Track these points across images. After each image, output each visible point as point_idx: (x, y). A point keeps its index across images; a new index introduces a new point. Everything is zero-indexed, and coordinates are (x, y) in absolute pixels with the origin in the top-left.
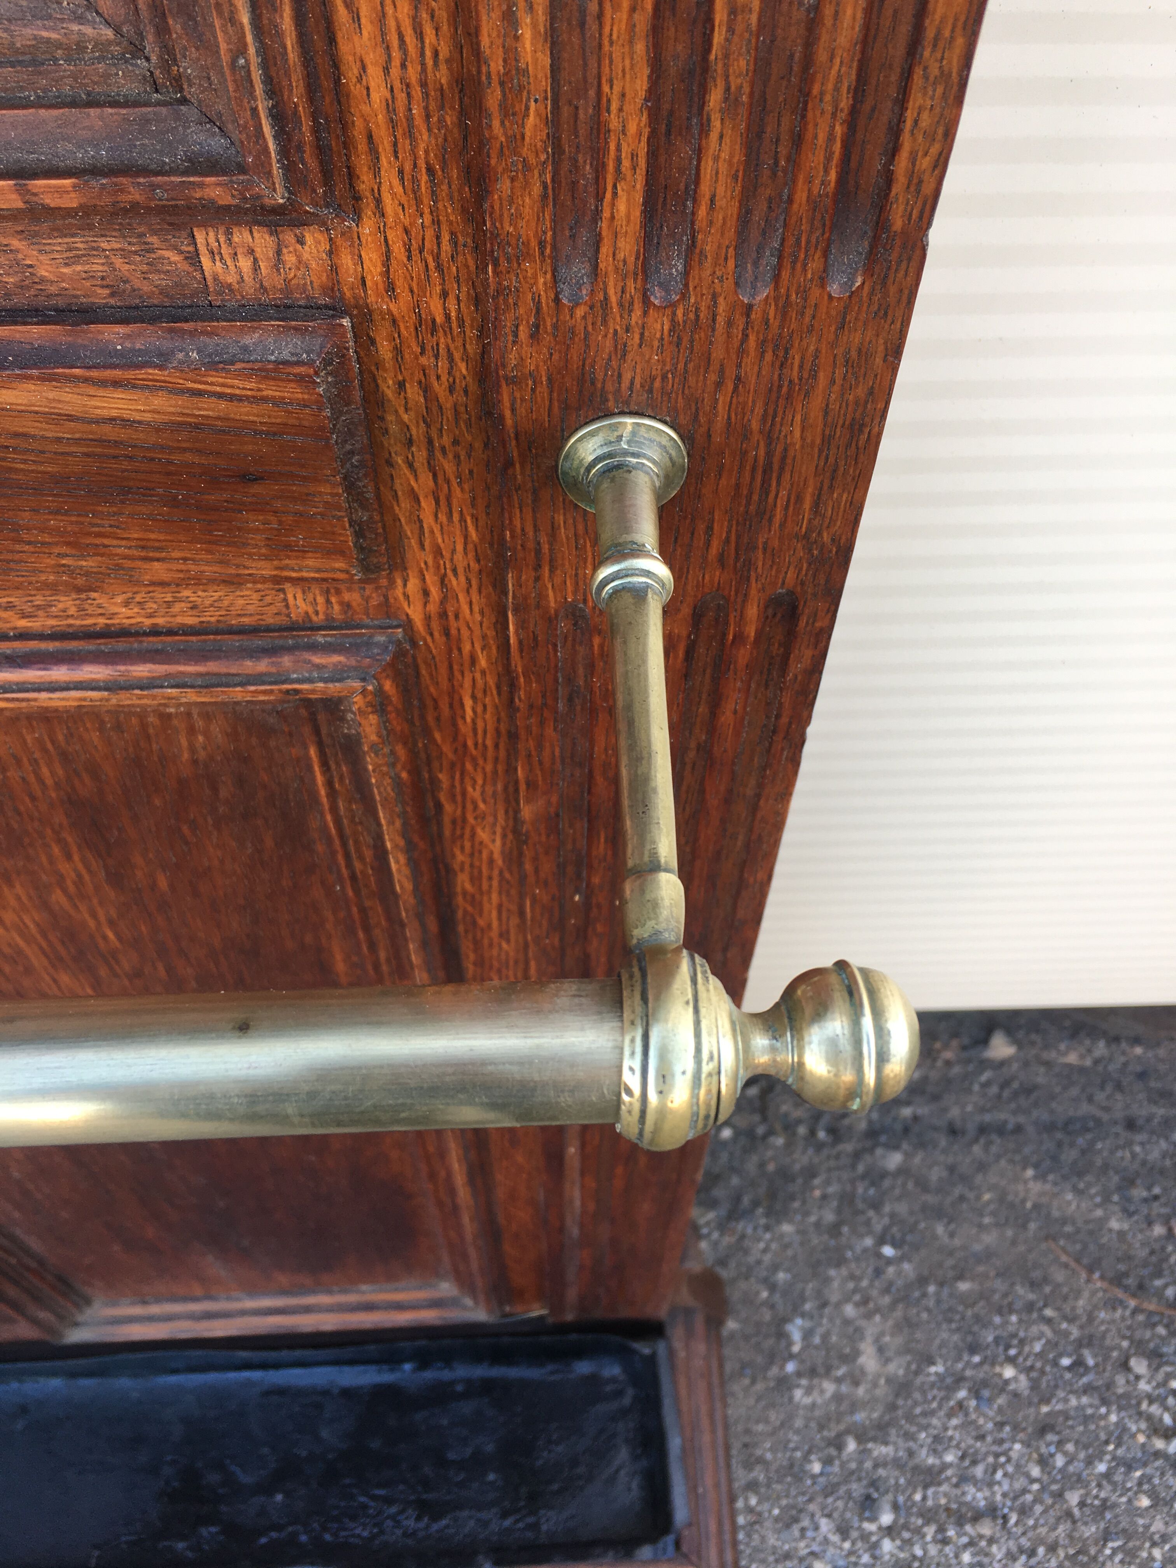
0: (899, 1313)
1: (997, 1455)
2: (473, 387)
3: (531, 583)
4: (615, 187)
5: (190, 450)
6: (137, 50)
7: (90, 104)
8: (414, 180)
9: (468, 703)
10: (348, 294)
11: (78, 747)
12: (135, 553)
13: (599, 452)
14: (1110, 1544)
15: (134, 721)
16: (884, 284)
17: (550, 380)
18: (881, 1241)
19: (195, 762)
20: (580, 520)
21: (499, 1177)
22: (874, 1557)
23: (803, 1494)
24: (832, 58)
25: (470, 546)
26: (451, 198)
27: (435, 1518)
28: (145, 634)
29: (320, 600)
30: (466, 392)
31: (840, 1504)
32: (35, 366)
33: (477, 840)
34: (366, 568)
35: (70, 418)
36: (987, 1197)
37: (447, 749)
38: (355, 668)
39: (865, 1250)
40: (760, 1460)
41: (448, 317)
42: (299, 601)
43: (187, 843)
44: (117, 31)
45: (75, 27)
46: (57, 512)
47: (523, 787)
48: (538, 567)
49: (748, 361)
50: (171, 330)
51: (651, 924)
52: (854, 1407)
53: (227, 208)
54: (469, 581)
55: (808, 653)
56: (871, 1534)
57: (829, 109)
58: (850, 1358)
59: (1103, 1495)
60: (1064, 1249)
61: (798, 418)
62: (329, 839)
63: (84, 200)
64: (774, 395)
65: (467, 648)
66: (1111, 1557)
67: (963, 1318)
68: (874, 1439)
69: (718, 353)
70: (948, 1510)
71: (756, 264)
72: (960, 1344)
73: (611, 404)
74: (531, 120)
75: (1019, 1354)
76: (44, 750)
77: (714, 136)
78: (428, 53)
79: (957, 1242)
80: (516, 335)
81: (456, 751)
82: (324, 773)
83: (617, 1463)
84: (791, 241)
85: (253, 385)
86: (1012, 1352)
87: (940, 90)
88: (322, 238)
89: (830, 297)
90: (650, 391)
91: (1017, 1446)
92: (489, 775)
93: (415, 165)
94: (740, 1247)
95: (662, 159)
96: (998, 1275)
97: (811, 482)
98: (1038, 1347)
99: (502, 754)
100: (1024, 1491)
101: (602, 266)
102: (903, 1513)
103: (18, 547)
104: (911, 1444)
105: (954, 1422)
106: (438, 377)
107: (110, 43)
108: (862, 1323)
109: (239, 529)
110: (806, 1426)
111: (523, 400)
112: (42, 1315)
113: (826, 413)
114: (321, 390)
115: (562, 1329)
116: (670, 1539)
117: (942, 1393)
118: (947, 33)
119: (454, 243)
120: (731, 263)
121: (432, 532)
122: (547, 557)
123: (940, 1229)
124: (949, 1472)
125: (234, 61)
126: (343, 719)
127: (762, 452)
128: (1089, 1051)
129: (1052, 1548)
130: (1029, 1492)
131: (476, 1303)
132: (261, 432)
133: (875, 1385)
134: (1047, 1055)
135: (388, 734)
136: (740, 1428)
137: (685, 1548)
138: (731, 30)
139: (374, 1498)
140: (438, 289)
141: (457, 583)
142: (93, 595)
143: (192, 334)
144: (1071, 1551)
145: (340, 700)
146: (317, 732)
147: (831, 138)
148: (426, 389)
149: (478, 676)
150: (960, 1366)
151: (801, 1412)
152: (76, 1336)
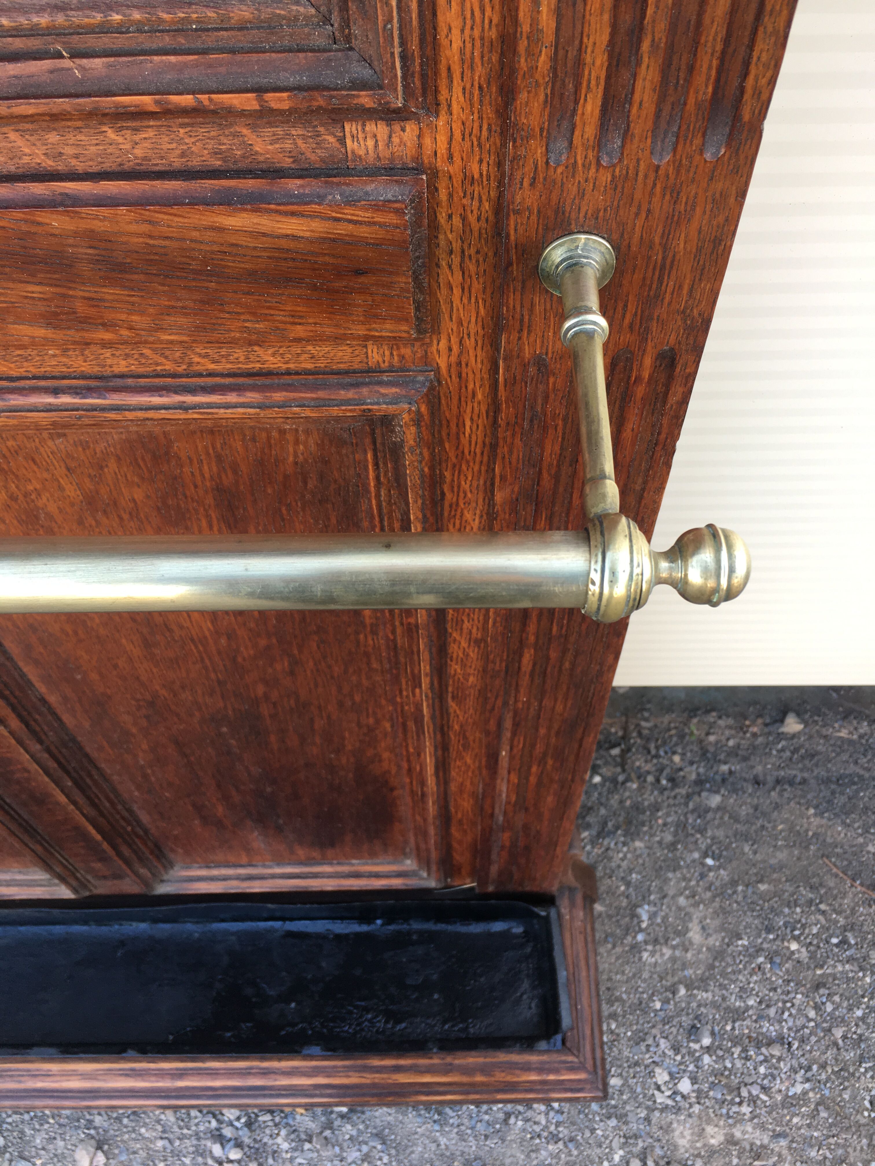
0: (716, 904)
1: (785, 1002)
2: (491, 218)
3: (515, 341)
4: (586, 96)
5: (328, 254)
6: (327, 20)
7: (299, 51)
8: (471, 93)
9: (468, 423)
10: (426, 161)
11: (228, 452)
12: (288, 319)
13: (564, 256)
14: (864, 1065)
15: (264, 435)
16: (737, 154)
17: (539, 212)
18: (705, 855)
19: (296, 463)
20: (548, 300)
21: (453, 774)
22: (697, 1067)
23: (648, 1022)
24: (713, 22)
25: (480, 319)
26: (490, 104)
27: (398, 1022)
28: (282, 374)
29: (387, 353)
30: (487, 220)
31: (674, 1030)
32: (249, 203)
33: (464, 519)
34: (419, 331)
35: (264, 235)
36: (780, 827)
37: (452, 455)
38: (405, 396)
39: (694, 861)
40: (619, 999)
41: (481, 175)
42: (375, 354)
43: (283, 520)
44: (317, 10)
45: (294, 8)
46: (248, 293)
47: (497, 480)
48: (521, 330)
49: (655, 200)
50: (326, 182)
51: (602, 505)
52: (684, 966)
53: (369, 110)
54: (476, 341)
55: (680, 390)
56: (695, 1051)
57: (710, 51)
58: (682, 933)
59: (859, 1031)
60: (835, 865)
61: (683, 236)
62: (372, 517)
63: (292, 105)
64: (669, 222)
65: (471, 386)
66: (864, 1074)
67: (762, 909)
68: (698, 988)
69: (638, 195)
70: (749, 1037)
71: (663, 141)
72: (760, 927)
73: (573, 226)
74: (543, 58)
75: (801, 934)
76: (208, 454)
77: (644, 66)
78: (487, 21)
79: (759, 857)
80: (522, 184)
81: (457, 457)
82: (374, 471)
83: (522, 989)
84: (684, 127)
85: (369, 215)
86: (797, 933)
87: (773, 39)
88: (416, 128)
89: (706, 161)
90: (597, 218)
91: (799, 996)
92: (476, 474)
93: (472, 85)
94: (606, 855)
95: (613, 80)
96: (787, 881)
97: (688, 276)
98: (815, 931)
99: (485, 459)
100: (804, 1027)
101: (575, 142)
102: (718, 1038)
103: (222, 315)
104: (724, 992)
105: (755, 978)
106: (472, 211)
107: (312, 16)
108: (691, 910)
109: (349, 305)
110: (651, 977)
111: (522, 224)
112: (143, 871)
113: (700, 233)
114: (407, 218)
115: (487, 896)
116: (559, 1037)
117: (747, 959)
118: (778, 8)
119: (490, 130)
120: (649, 141)
121: (458, 310)
122: (527, 325)
123: (747, 849)
124: (751, 1012)
125: (385, 26)
126: (393, 431)
127: (660, 257)
128: (856, 729)
129: (823, 1066)
130: (807, 1027)
131: (429, 874)
132: (370, 244)
133: (699, 952)
134: (824, 732)
135: (420, 440)
136: (605, 977)
137: (568, 1044)
138: (657, 7)
139: (356, 1007)
140: (478, 158)
141: (469, 343)
142: (256, 348)
143: (338, 184)
144: (836, 1069)
145: (394, 416)
146: (374, 443)
147: (710, 67)
148: (464, 219)
149: (476, 405)
150: (760, 941)
151: (647, 968)
152: (162, 889)
